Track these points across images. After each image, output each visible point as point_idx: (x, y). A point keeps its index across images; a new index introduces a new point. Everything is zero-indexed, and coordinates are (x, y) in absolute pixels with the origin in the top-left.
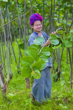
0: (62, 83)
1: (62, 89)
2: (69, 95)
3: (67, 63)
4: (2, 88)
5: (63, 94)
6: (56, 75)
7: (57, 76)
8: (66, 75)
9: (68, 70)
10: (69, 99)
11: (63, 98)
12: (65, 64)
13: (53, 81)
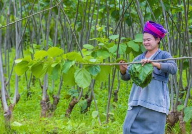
0: (95, 114)
1: (93, 123)
2: (103, 132)
3: (101, 88)
4: (6, 113)
5: (95, 130)
6: (85, 103)
8: (100, 104)
9: (103, 98)
12: (99, 89)
13: (79, 112)
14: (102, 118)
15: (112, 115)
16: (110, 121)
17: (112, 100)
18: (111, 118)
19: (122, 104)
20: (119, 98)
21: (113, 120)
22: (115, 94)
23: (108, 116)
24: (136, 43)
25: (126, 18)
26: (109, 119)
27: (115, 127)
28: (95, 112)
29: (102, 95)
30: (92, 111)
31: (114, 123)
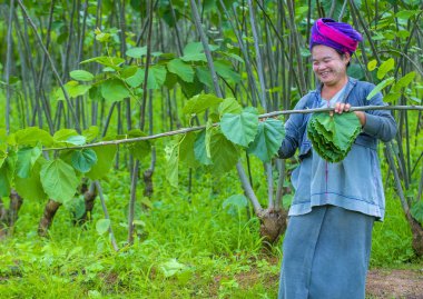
0: (101, 225)
1: (100, 247)
2: (121, 264)
3: (117, 168)
5: (105, 260)
6: (81, 203)
7: (84, 206)
8: (114, 204)
9: (121, 189)
10: (123, 277)
11: (104, 272)
12: (112, 170)
13: (69, 223)
14: (119, 234)
15: (141, 227)
16: (137, 239)
17: (139, 192)
18: (139, 232)
19: (164, 201)
20: (156, 189)
21: (143, 237)
22: (147, 180)
23: (133, 228)
24: (186, 63)
25: (164, 9)
26: (135, 236)
27: (149, 252)
28: (103, 221)
29: (120, 182)
30: (98, 219)
31: (146, 242)
